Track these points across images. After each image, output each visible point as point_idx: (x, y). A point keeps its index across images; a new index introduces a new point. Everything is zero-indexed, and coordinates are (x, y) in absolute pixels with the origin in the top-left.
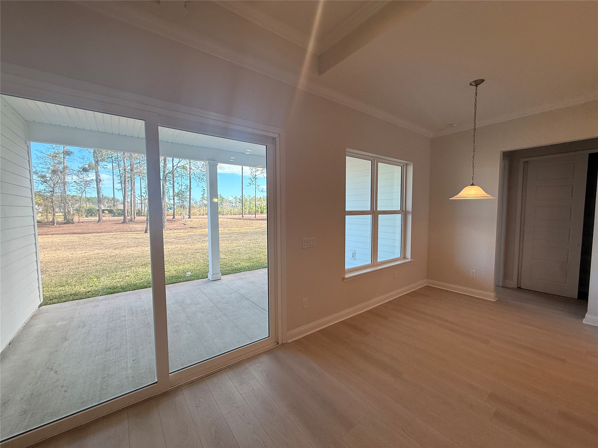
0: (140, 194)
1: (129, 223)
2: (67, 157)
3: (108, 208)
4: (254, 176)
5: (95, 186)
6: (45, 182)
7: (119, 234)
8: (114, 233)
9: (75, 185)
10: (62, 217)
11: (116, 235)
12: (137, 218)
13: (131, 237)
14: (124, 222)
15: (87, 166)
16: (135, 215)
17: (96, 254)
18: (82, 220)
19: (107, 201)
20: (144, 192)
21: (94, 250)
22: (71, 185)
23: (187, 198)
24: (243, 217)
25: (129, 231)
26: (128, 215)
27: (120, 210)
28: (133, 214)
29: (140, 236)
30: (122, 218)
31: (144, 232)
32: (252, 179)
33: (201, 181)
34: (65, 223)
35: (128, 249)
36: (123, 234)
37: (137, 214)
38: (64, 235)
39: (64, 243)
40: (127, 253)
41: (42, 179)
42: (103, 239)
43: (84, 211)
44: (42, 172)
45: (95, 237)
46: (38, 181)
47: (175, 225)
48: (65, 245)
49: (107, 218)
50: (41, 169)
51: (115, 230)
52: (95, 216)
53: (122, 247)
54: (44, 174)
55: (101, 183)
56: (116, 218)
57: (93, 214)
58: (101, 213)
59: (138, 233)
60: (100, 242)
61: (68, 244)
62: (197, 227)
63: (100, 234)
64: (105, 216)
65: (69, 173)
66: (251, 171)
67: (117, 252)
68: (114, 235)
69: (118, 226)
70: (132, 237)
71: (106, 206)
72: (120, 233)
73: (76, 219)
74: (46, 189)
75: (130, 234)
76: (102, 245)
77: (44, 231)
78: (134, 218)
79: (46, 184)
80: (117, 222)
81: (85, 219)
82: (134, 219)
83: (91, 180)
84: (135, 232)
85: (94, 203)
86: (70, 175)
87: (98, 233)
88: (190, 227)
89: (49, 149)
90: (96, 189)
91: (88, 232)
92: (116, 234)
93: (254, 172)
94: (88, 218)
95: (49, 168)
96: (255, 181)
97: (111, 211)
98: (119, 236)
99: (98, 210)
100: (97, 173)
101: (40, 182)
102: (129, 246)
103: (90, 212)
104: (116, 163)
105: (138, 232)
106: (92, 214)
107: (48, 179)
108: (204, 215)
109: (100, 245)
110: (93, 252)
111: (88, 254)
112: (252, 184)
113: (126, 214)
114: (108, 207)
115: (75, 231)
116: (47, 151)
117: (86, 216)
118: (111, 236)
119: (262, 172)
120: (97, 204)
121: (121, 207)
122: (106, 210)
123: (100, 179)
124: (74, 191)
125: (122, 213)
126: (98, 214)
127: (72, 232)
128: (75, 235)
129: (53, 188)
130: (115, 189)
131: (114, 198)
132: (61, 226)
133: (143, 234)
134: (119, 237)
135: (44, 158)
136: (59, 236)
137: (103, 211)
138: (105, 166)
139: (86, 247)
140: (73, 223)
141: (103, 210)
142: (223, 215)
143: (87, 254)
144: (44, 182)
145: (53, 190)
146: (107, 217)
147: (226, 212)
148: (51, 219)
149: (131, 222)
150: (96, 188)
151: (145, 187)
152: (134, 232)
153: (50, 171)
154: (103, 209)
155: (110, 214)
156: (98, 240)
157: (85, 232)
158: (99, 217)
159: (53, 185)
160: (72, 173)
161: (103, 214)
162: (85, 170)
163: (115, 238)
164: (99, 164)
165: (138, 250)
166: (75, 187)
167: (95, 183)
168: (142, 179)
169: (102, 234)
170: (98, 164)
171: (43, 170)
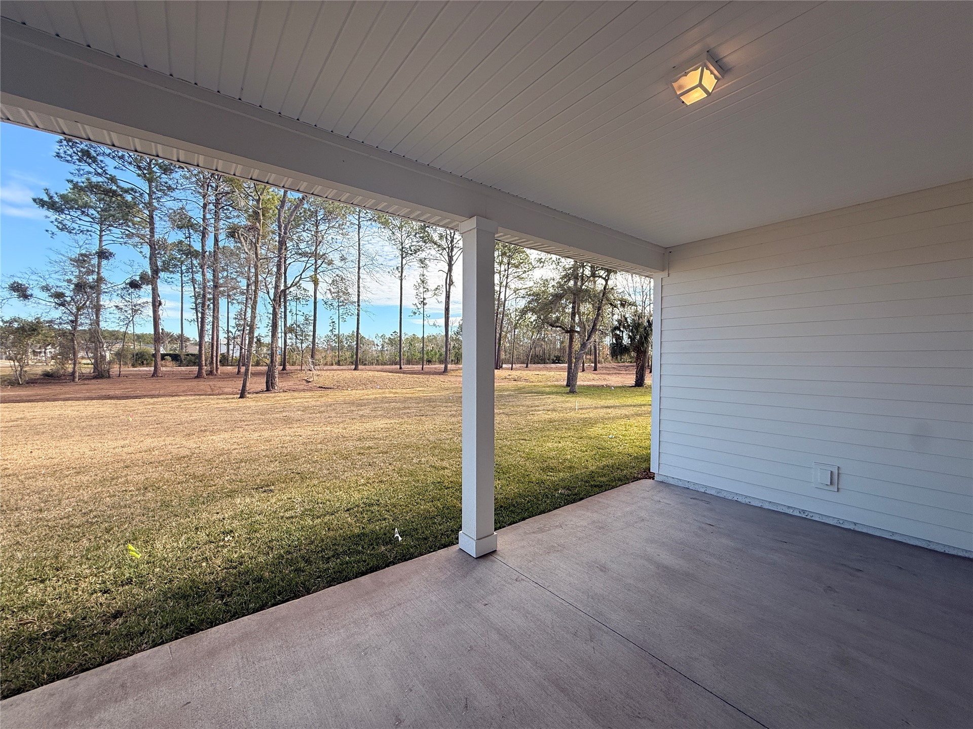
0: (226, 329)
1: (208, 378)
2: (104, 262)
3: (171, 352)
4: (422, 300)
5: (151, 314)
6: (62, 305)
7: (192, 400)
8: (182, 398)
9: (115, 312)
10: (90, 366)
11: (186, 403)
12: (222, 369)
13: (215, 406)
14: (199, 376)
15: (138, 278)
16: (219, 363)
17: (146, 452)
18: (125, 371)
19: (169, 340)
20: (234, 325)
21: (142, 439)
22: (108, 310)
23: (309, 336)
24: (401, 368)
25: (209, 393)
26: (206, 364)
27: (192, 355)
28: (215, 362)
29: (233, 405)
30: (196, 368)
31: (239, 396)
32: (418, 304)
33: (329, 308)
34: (95, 378)
35: (214, 438)
36: (200, 399)
37: (220, 362)
38: (87, 402)
39: (83, 420)
40: (214, 446)
41: (56, 300)
42: (162, 412)
43: (130, 356)
44: (57, 287)
45: (146, 407)
46: (49, 304)
47: (290, 383)
48: (84, 424)
49: (168, 369)
50: (55, 282)
51: (183, 391)
52: (148, 365)
53: (201, 431)
54: (61, 290)
55: (160, 307)
56: (183, 368)
57: (145, 362)
58: (159, 358)
59: (227, 399)
60: (155, 418)
61: (90, 423)
62: (332, 386)
63: (156, 400)
64: (166, 366)
65: (106, 290)
66: (417, 291)
67: (191, 444)
68: (183, 401)
69: (190, 384)
70: (218, 406)
71: (168, 348)
72: (193, 397)
73: (115, 369)
74: (63, 318)
75: (212, 400)
76: (159, 425)
77: (53, 391)
78: (217, 368)
79: (63, 308)
80: (187, 376)
81: (131, 371)
82: (217, 371)
83: (144, 303)
84: (221, 397)
85: (148, 343)
86: (106, 292)
87: (152, 396)
88: (319, 387)
89: (71, 248)
90: (152, 319)
91: (134, 395)
92: (186, 400)
93: (421, 293)
94: (135, 369)
95: (69, 281)
96: (422, 309)
97: (175, 358)
98: (192, 404)
99: (154, 355)
100: (154, 290)
101: (54, 304)
102: (216, 428)
103: (140, 359)
104: (188, 276)
105: (227, 396)
106: (143, 362)
107: (68, 299)
108: (332, 365)
109: (156, 426)
110: (141, 444)
111: (130, 450)
112: (418, 313)
113: (204, 362)
114: (171, 350)
115: (110, 393)
116: (69, 251)
117: (133, 366)
118: (177, 404)
119: (435, 294)
120: (153, 346)
121: (195, 350)
122: (167, 355)
123: (160, 301)
124: (114, 322)
125: (195, 360)
126: (153, 362)
127: (104, 394)
128: (109, 401)
129: (76, 316)
130: (184, 320)
131: (181, 336)
132: (86, 382)
133: (236, 400)
134: (193, 406)
135: (62, 264)
136: (77, 403)
137: (163, 357)
138: (169, 279)
139: (127, 429)
140: (109, 377)
141: (161, 354)
142: (365, 365)
143: (125, 450)
144: (60, 305)
145: (76, 318)
146: (168, 367)
147: (370, 359)
148: (70, 370)
149: (211, 377)
150: (152, 316)
151: (235, 316)
152: (218, 397)
153: (72, 286)
154: (162, 352)
155: (174, 362)
156: (152, 414)
157: (128, 395)
158: (156, 367)
159: (75, 310)
160: (110, 289)
161: (163, 362)
162: (134, 285)
163: (186, 410)
164: (159, 275)
165: (237, 441)
166: (115, 314)
167: (151, 308)
168: (230, 304)
169: (160, 399)
170: (157, 275)
171: (61, 284)
